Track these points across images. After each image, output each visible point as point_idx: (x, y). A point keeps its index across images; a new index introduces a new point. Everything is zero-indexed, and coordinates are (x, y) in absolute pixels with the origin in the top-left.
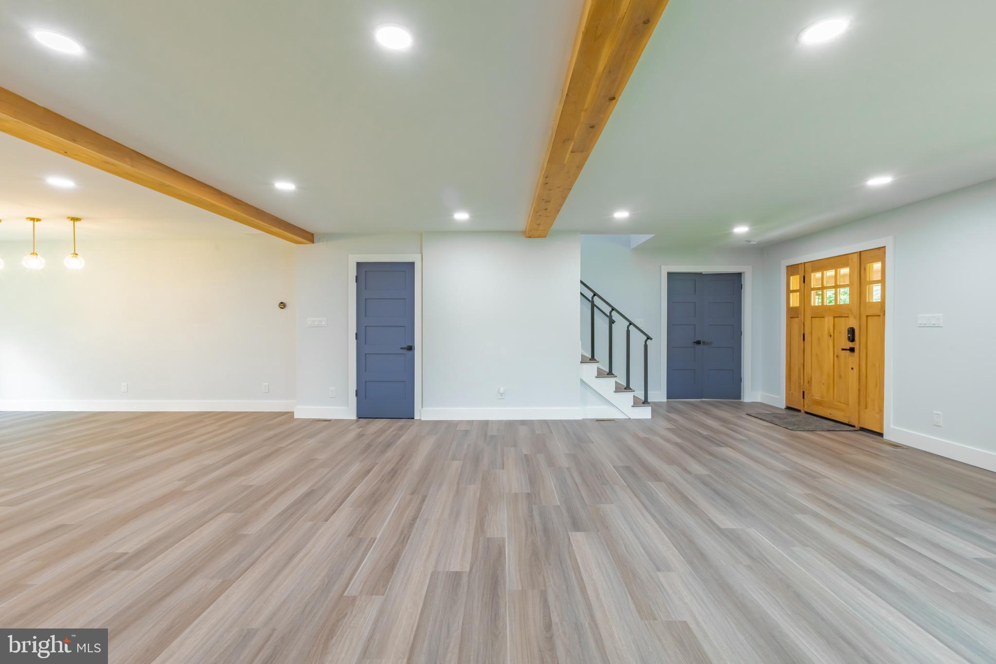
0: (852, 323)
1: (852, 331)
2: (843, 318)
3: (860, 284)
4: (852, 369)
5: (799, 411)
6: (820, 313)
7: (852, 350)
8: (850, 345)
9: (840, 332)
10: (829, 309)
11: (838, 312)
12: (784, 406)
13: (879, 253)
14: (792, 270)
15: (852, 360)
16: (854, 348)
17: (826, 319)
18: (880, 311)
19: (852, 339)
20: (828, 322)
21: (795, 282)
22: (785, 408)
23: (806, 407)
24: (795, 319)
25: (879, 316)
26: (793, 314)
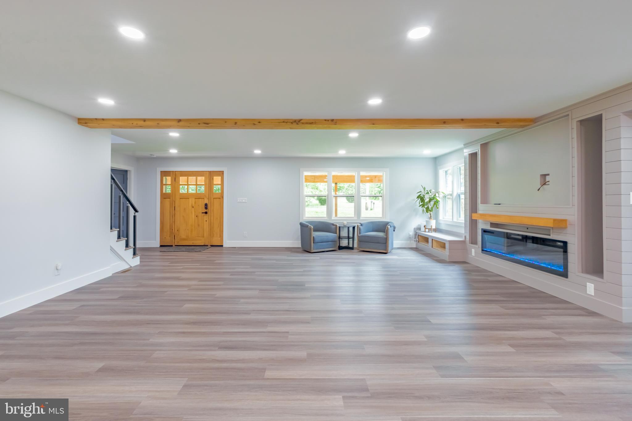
0: (206, 201)
1: (206, 205)
2: (200, 199)
3: (210, 185)
4: (206, 221)
5: (172, 246)
6: (186, 197)
7: (206, 213)
8: (205, 211)
9: (198, 205)
10: (192, 195)
11: (198, 197)
12: (159, 246)
13: (221, 173)
14: (165, 174)
15: (206, 217)
16: (207, 212)
17: (190, 200)
18: (221, 197)
19: (206, 208)
20: (192, 201)
21: (168, 180)
22: (160, 247)
23: (176, 243)
24: (167, 199)
25: (220, 198)
26: (164, 196)
